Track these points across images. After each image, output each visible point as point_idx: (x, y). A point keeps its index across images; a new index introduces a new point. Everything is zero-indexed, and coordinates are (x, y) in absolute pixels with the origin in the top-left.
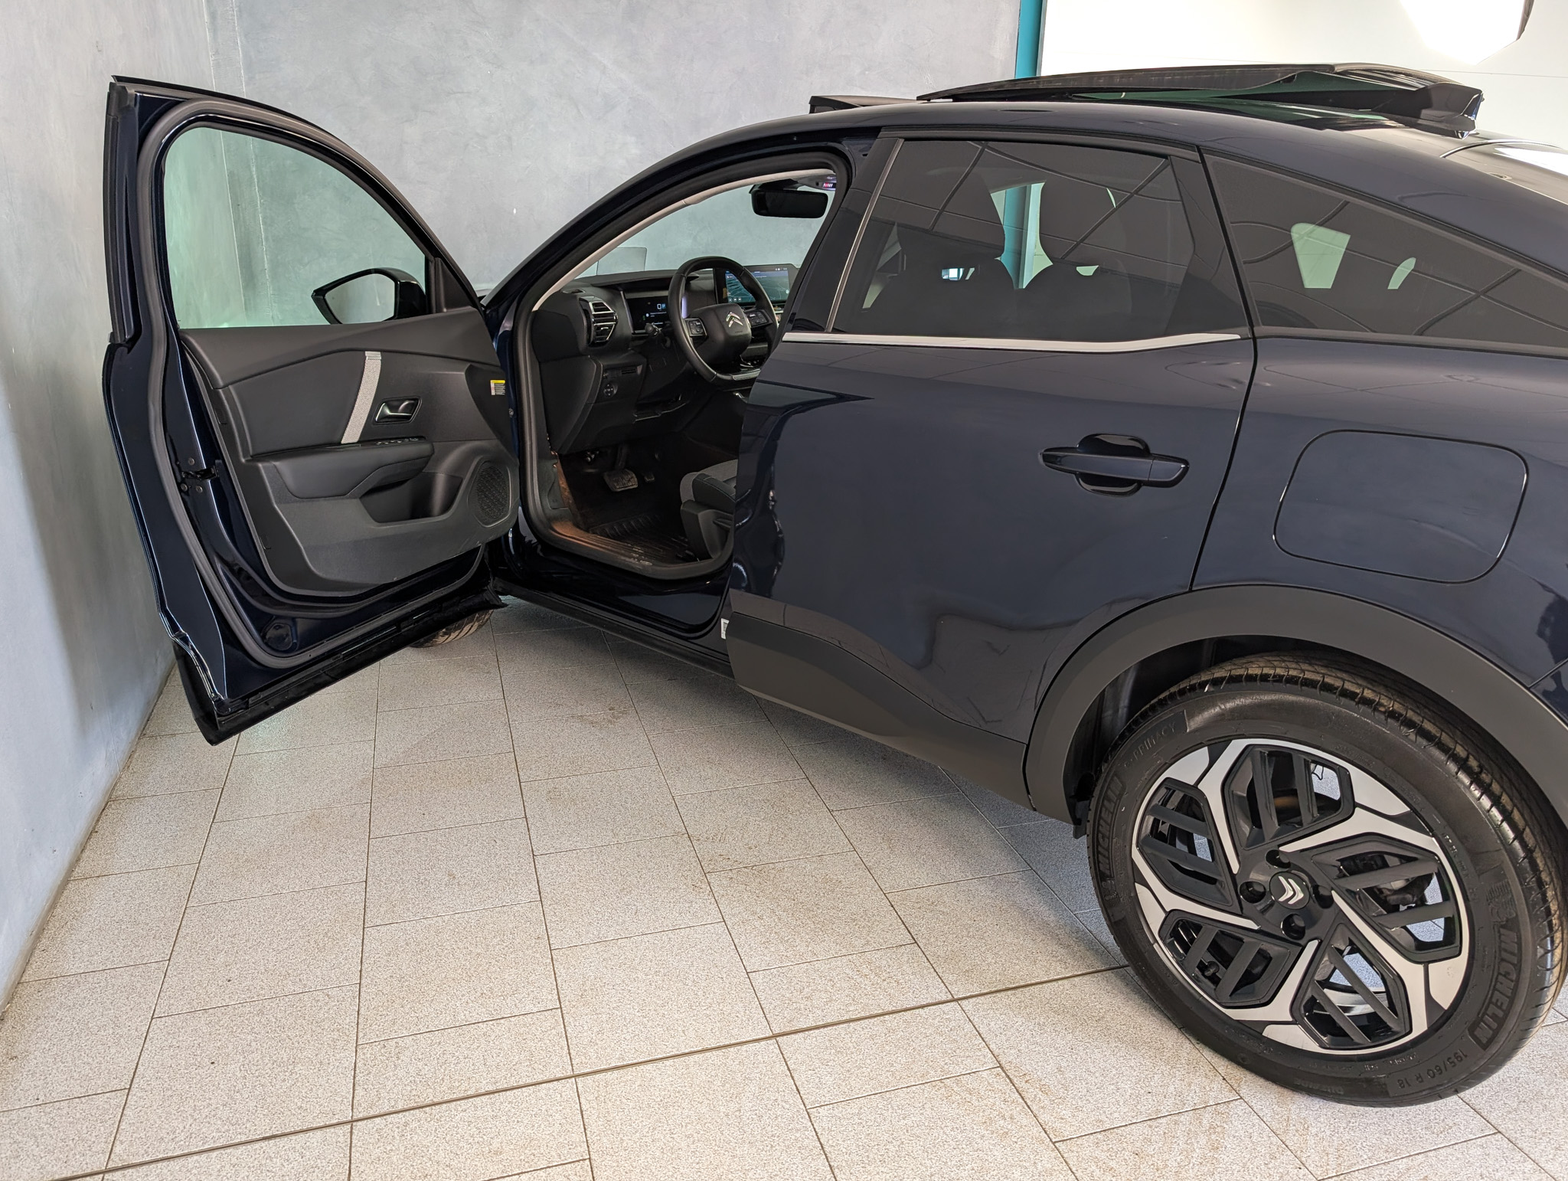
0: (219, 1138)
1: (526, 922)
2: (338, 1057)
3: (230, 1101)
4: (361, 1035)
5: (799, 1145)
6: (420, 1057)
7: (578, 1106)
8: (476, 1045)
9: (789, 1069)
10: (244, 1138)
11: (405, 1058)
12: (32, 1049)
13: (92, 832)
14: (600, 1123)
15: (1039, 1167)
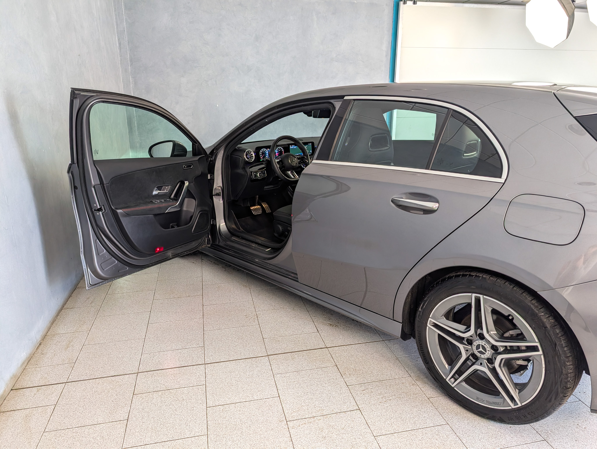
0: (99, 376)
1: (197, 323)
2: (136, 357)
3: (103, 367)
4: (143, 351)
5: (269, 384)
6: (160, 357)
7: (204, 372)
8: (177, 355)
9: (270, 364)
10: (106, 376)
11: (155, 358)
12: (48, 352)
13: (70, 296)
14: (210, 376)
15: (341, 392)
